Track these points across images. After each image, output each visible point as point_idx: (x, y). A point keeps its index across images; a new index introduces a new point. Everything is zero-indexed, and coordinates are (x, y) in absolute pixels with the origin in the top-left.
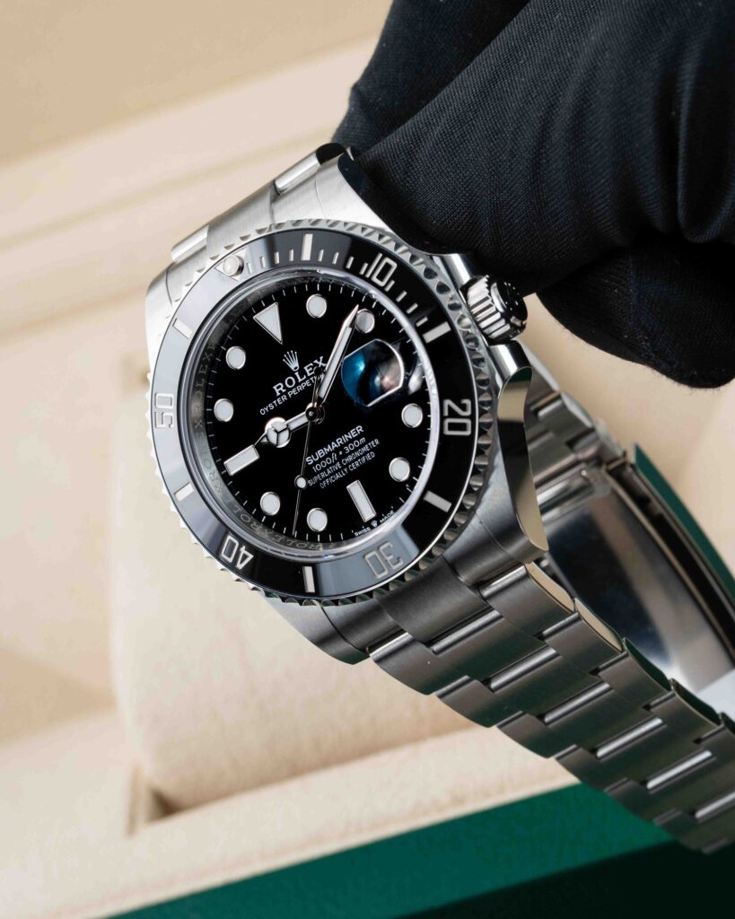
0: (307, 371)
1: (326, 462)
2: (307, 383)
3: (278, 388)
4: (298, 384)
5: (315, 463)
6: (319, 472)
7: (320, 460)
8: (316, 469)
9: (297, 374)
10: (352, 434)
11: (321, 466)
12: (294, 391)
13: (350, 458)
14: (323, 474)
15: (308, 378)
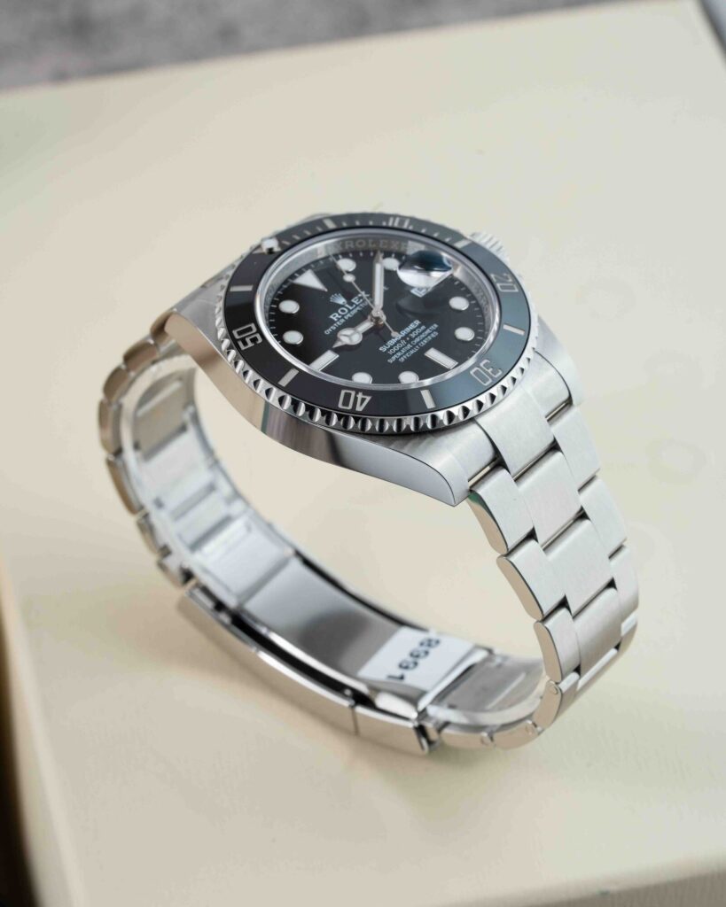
0: (355, 302)
1: (398, 347)
2: (358, 308)
3: (335, 317)
4: (350, 311)
5: (388, 350)
6: (393, 354)
7: (392, 347)
8: (391, 352)
9: (347, 306)
10: (412, 326)
11: (394, 349)
12: (349, 315)
13: (417, 340)
14: (399, 354)
15: (357, 306)
